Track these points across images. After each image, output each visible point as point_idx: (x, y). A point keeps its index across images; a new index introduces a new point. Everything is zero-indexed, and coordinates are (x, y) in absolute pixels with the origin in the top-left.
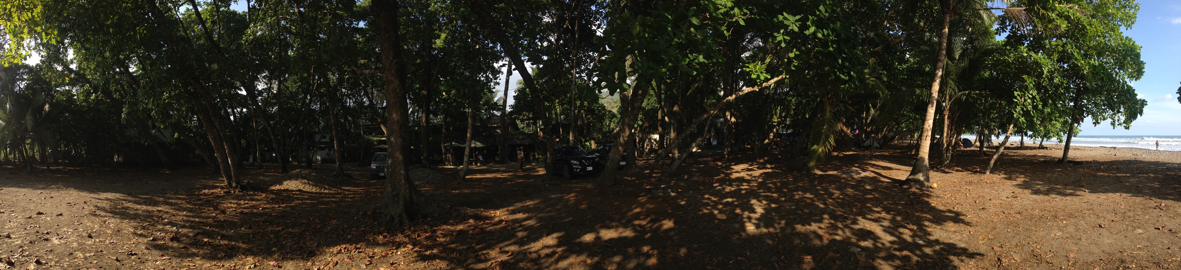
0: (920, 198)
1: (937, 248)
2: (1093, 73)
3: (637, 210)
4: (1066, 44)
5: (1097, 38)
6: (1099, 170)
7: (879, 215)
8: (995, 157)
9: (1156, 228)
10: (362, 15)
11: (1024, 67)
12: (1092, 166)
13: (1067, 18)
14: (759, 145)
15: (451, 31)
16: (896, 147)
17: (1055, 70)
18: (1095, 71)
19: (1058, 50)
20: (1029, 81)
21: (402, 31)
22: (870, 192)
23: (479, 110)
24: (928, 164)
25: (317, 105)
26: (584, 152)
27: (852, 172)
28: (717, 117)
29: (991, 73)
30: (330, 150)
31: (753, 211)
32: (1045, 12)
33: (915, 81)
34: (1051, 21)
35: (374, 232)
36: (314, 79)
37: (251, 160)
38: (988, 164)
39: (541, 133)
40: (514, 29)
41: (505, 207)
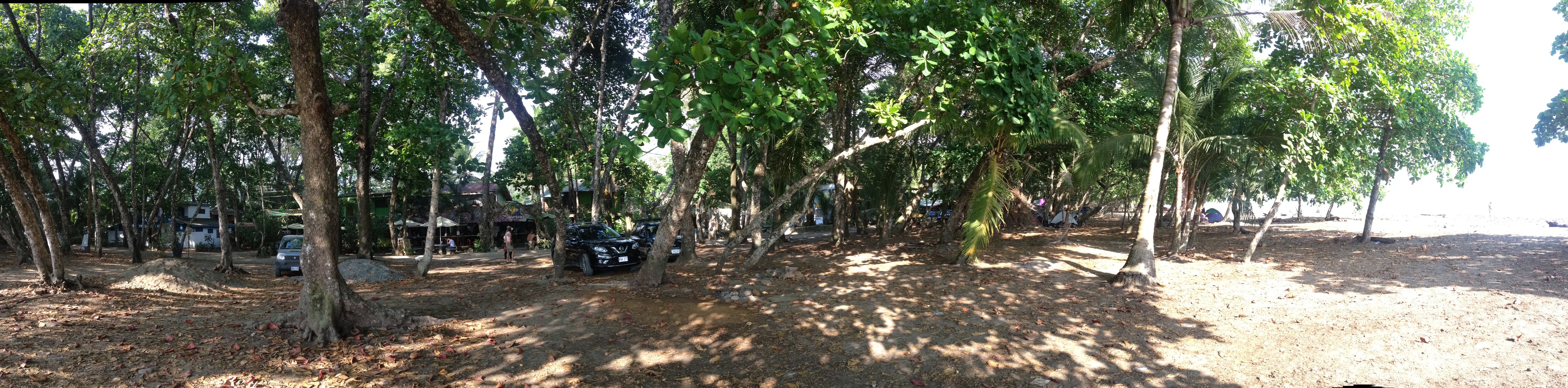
0: (1140, 301)
1: (1171, 377)
2: (1407, 105)
3: (698, 322)
4: (1365, 62)
5: (1413, 53)
6: (1420, 251)
7: (1079, 329)
8: (1259, 236)
9: (1509, 340)
10: (264, 26)
11: (1299, 99)
12: (1409, 246)
13: (1367, 24)
14: (890, 224)
15: (402, 50)
16: (1101, 224)
17: (1349, 101)
18: (1410, 100)
19: (1352, 72)
20: (1309, 119)
21: (325, 51)
22: (1064, 292)
23: (447, 170)
24: (1153, 250)
25: (192, 162)
26: (613, 234)
27: (1036, 264)
28: (824, 182)
29: (1249, 109)
30: (210, 231)
31: (882, 325)
32: (1331, 16)
33: (1131, 123)
34: (1341, 28)
35: (283, 356)
36: (188, 123)
37: (85, 242)
38: (1248, 247)
39: (546, 205)
40: (505, 49)
41: (490, 316)
